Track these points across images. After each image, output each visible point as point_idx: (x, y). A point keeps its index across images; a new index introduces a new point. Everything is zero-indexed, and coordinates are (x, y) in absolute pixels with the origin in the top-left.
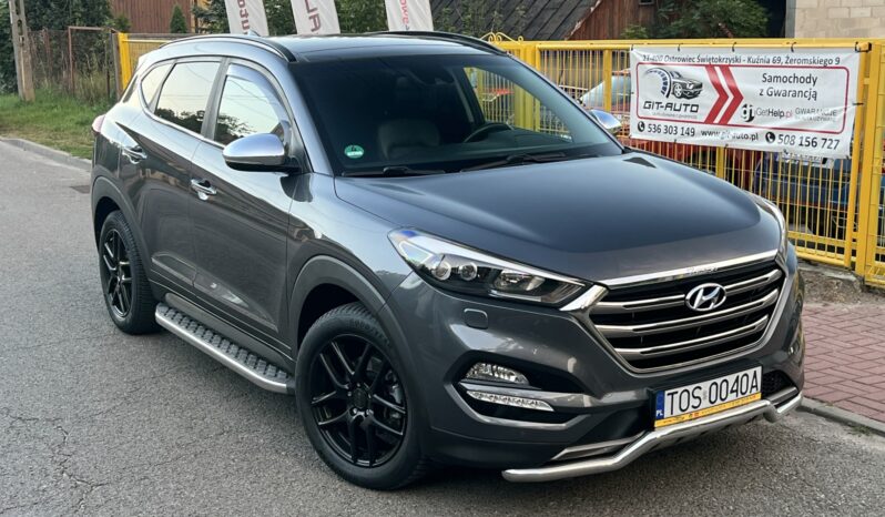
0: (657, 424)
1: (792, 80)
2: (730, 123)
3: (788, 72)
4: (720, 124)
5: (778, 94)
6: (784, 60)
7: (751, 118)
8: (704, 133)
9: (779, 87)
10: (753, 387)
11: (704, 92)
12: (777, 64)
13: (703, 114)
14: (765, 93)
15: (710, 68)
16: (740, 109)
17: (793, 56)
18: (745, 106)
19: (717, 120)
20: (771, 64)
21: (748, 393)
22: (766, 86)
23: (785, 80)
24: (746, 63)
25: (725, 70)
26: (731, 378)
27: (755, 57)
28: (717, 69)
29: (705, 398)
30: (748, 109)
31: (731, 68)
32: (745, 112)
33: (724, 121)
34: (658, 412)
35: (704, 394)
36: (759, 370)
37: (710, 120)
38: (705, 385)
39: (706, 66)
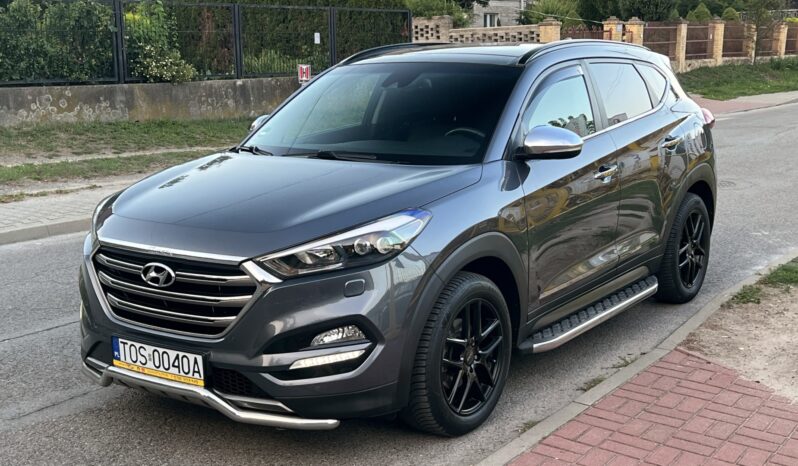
0: (115, 362)
10: (194, 372)
21: (190, 375)
26: (173, 354)
29: (150, 360)
34: (116, 353)
35: (149, 355)
36: (200, 359)
38: (150, 349)
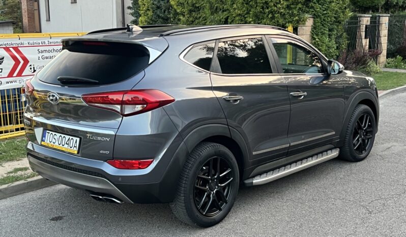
1: (52, 51)
2: (23, 75)
3: (51, 48)
4: (16, 76)
5: (47, 58)
6: (47, 43)
7: (35, 71)
8: (7, 83)
9: (46, 55)
11: (5, 61)
12: (43, 44)
13: (6, 72)
14: (40, 58)
15: (7, 49)
16: (28, 68)
17: (50, 40)
18: (31, 66)
19: (15, 74)
20: (41, 45)
22: (40, 55)
23: (49, 51)
24: (27, 45)
25: (16, 49)
27: (31, 42)
28: (11, 49)
30: (32, 67)
31: (19, 48)
32: (31, 69)
33: (20, 74)
37: (11, 75)
39: (4, 48)
